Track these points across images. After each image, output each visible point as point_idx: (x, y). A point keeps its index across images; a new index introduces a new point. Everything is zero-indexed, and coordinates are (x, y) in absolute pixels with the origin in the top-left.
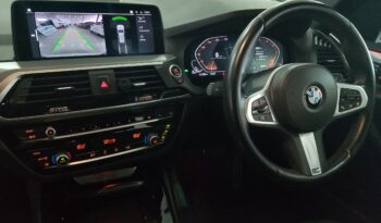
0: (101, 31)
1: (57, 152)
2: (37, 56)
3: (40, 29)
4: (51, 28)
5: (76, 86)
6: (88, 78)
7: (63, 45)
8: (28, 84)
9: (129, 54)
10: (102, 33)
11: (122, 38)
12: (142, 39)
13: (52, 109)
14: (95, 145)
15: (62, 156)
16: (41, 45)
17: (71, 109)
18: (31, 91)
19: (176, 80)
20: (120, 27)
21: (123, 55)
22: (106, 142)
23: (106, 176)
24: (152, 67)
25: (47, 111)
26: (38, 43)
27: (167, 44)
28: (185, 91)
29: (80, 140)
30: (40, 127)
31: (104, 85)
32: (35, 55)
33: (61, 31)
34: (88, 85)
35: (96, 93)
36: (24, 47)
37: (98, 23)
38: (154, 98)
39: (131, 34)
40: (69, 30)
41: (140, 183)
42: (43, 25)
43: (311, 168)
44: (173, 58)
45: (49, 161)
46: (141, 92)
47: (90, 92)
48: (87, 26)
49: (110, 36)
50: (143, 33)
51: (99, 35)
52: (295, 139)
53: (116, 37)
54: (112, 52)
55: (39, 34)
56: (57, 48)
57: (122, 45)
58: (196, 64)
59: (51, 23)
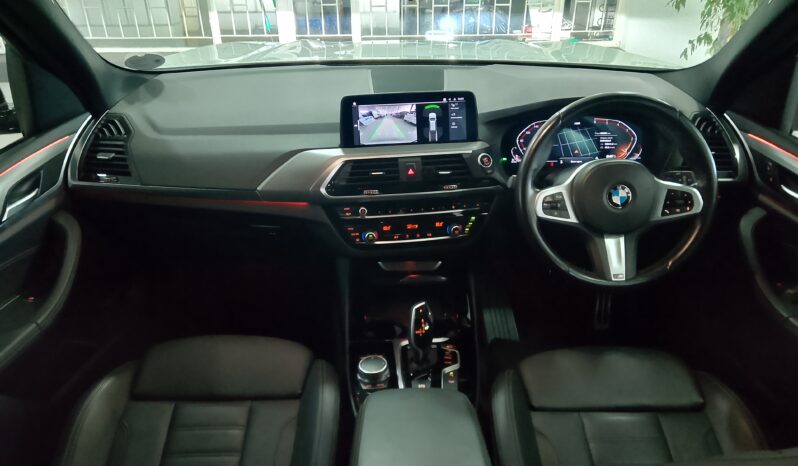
0: (414, 119)
1: (366, 231)
2: (357, 144)
3: (362, 120)
4: (370, 118)
5: (386, 172)
6: (397, 165)
7: (379, 134)
8: (348, 169)
9: (439, 142)
10: (415, 122)
11: (433, 126)
12: (454, 126)
13: (365, 192)
14: (399, 227)
15: (370, 234)
16: (361, 134)
17: (381, 192)
18: (351, 174)
19: (484, 170)
20: (433, 115)
21: (434, 142)
22: (409, 227)
23: (410, 265)
24: (460, 155)
25: (361, 193)
26: (359, 132)
27: (482, 130)
28: (494, 182)
29: (387, 222)
30: (355, 205)
31: (411, 172)
32: (356, 143)
33: (379, 120)
34: (397, 172)
35: (403, 178)
36: (349, 136)
37: (412, 113)
38: (459, 188)
39: (443, 122)
40: (385, 120)
41: (443, 278)
42: (364, 116)
43: (612, 274)
44: (487, 145)
45: (360, 237)
46: (447, 180)
47: (397, 178)
48: (401, 116)
49: (422, 123)
50: (454, 120)
51: (411, 124)
52: (597, 240)
53: (427, 125)
54: (423, 139)
55: (361, 124)
56: (374, 136)
57: (433, 133)
58: (517, 152)
59: (371, 114)
